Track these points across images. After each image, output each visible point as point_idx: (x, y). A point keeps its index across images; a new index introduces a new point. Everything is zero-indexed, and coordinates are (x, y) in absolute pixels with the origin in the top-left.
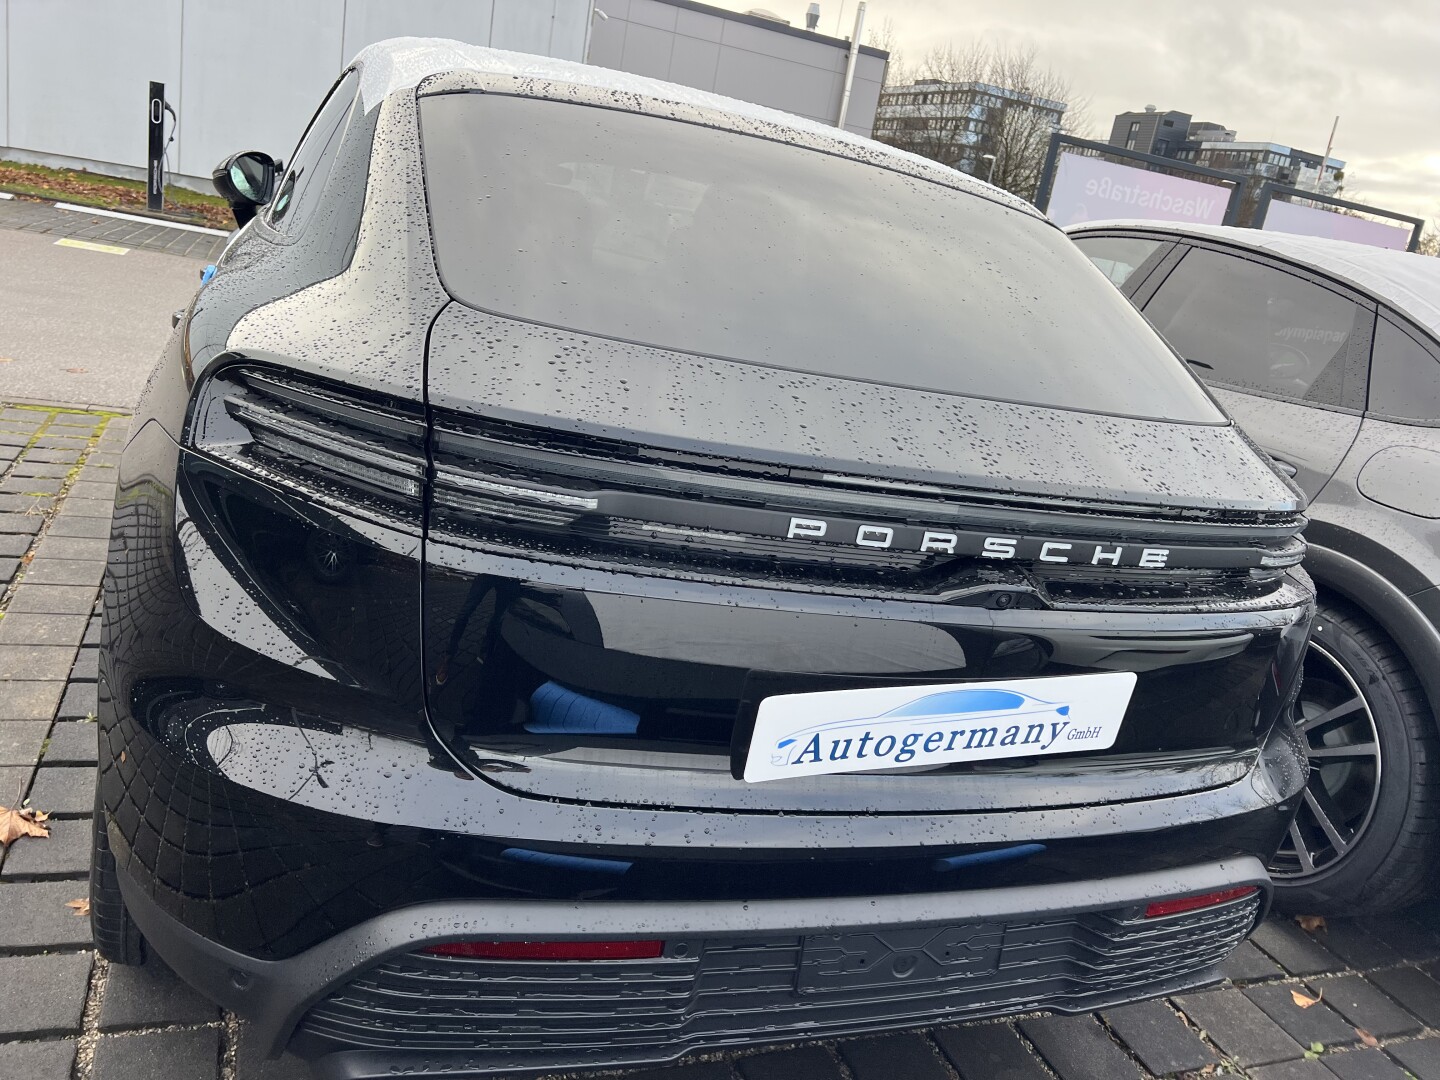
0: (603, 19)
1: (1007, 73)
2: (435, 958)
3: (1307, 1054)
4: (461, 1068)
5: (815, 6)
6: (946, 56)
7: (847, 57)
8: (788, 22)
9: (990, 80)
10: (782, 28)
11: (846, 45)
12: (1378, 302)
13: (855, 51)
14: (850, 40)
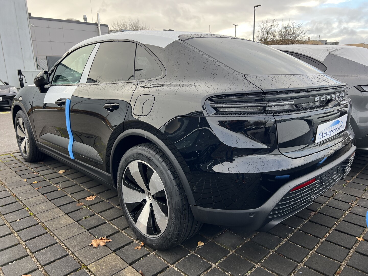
0: (33, 26)
1: (133, 26)
2: (292, 192)
3: (344, 186)
4: (292, 215)
5: (85, 16)
6: (117, 24)
7: (98, 27)
8: (79, 21)
9: (129, 28)
10: (78, 22)
11: (96, 24)
12: (298, 54)
13: (99, 25)
14: (97, 23)
